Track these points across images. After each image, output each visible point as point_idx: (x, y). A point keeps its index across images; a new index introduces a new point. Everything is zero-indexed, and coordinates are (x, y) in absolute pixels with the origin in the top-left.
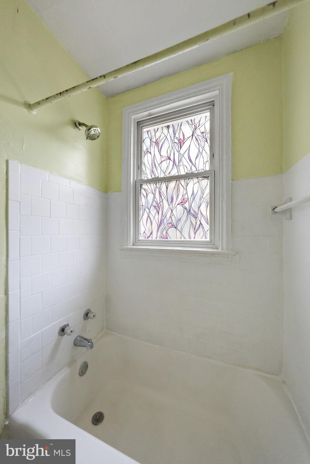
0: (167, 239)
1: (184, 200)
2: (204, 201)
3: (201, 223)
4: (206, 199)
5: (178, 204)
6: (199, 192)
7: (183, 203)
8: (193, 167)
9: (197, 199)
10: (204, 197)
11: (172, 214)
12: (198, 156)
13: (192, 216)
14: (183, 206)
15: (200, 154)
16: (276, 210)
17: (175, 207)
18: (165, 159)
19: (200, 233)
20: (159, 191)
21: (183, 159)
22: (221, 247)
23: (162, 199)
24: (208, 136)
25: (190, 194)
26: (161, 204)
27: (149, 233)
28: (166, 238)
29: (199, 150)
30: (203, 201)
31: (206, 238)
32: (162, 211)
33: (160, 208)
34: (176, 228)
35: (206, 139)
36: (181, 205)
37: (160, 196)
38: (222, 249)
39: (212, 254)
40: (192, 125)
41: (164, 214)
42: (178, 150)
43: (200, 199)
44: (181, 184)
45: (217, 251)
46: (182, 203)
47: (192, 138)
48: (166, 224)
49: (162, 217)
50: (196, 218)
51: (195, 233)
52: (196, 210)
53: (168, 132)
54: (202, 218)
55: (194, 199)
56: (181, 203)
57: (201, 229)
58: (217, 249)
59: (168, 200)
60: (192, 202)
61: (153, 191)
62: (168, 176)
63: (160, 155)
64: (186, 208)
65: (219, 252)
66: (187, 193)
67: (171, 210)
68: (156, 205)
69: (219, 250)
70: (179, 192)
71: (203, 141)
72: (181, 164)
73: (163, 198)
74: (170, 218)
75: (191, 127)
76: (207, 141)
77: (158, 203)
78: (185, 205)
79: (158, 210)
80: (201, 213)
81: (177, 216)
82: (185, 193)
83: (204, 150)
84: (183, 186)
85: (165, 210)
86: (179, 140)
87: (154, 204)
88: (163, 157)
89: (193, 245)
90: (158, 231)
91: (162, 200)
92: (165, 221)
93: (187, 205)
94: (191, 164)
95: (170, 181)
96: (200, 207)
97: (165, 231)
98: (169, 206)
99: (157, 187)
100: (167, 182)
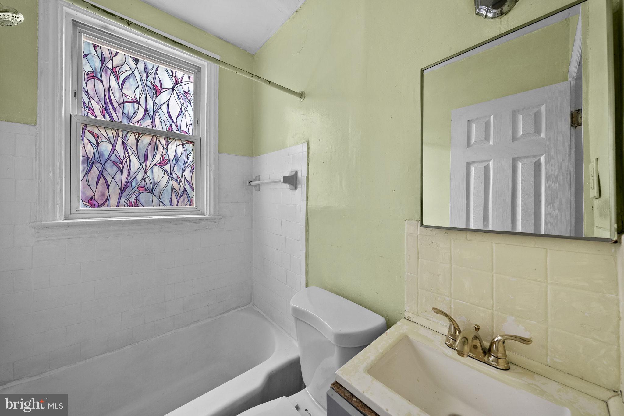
0: (138, 206)
1: (164, 161)
2: (189, 166)
3: (185, 189)
4: (191, 164)
5: (155, 165)
6: (184, 156)
7: (163, 165)
8: (173, 126)
9: (181, 163)
10: (188, 162)
11: (146, 176)
12: (179, 115)
13: (175, 180)
14: (162, 168)
15: (182, 114)
16: (251, 183)
17: (150, 167)
18: (131, 100)
19: (184, 200)
20: (123, 142)
21: (160, 111)
22: (208, 213)
23: (128, 153)
24: (191, 98)
25: (172, 156)
26: (126, 161)
27: (102, 199)
28: (135, 206)
29: (181, 108)
30: (187, 166)
31: (191, 205)
32: (129, 171)
33: (126, 165)
34: (152, 193)
35: (190, 101)
36: (160, 166)
37: (125, 149)
38: (210, 215)
39: (201, 220)
40: (172, 77)
41: (132, 174)
42: (152, 98)
43: (185, 164)
44: (159, 141)
45: (205, 216)
46: (161, 165)
47: (173, 92)
48: (136, 187)
49: (129, 178)
50: (180, 183)
51: (178, 200)
52: (180, 175)
53: (137, 67)
54: (187, 184)
55: (177, 162)
56: (159, 163)
57: (185, 195)
58: (203, 214)
59: (138, 158)
60: (175, 165)
61: (112, 140)
62: (136, 125)
63: (122, 92)
64: (166, 171)
65: (208, 217)
66: (167, 153)
67: (145, 171)
68: (117, 160)
69: (207, 216)
70: (157, 150)
71: (186, 101)
72: (157, 116)
73: (130, 153)
74: (143, 181)
75: (171, 78)
76: (190, 103)
77: (122, 158)
78: (165, 167)
79: (122, 168)
80: (186, 178)
81: (153, 178)
82: (164, 153)
83: (186, 112)
84: (162, 144)
85: (133, 170)
86: (155, 86)
87: (113, 158)
88: (128, 97)
89: (175, 213)
90: (120, 196)
91: (129, 156)
92: (134, 184)
93: (167, 167)
94: (171, 122)
95: (141, 133)
96: (184, 172)
97: (134, 197)
98: (141, 164)
99: (119, 136)
100: (137, 134)
